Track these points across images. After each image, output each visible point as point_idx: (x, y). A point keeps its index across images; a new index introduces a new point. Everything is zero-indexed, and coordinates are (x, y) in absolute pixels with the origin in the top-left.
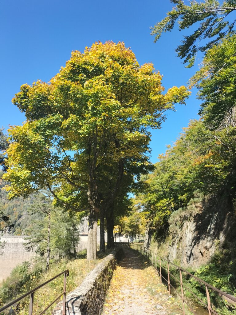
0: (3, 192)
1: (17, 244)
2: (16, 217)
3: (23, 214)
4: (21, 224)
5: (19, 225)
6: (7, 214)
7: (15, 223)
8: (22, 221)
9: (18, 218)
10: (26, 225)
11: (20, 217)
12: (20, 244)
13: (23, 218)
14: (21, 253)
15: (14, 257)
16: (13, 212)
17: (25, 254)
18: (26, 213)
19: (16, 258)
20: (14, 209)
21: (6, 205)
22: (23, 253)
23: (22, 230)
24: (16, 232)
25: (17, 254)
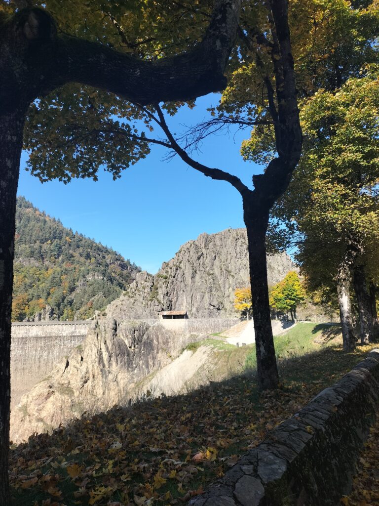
0: (45, 250)
1: (24, 340)
2: (64, 290)
3: (78, 284)
4: (74, 301)
5: (71, 303)
6: (50, 286)
7: (63, 300)
8: (75, 297)
9: (69, 292)
10: (81, 304)
11: (72, 290)
12: (30, 339)
13: (78, 291)
14: (35, 358)
15: (19, 367)
16: (61, 282)
17: (44, 360)
18: (82, 282)
19: (24, 369)
20: (64, 277)
21: (50, 271)
22: (39, 358)
23: (74, 312)
24: (65, 315)
25: (25, 360)
